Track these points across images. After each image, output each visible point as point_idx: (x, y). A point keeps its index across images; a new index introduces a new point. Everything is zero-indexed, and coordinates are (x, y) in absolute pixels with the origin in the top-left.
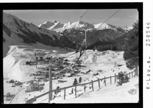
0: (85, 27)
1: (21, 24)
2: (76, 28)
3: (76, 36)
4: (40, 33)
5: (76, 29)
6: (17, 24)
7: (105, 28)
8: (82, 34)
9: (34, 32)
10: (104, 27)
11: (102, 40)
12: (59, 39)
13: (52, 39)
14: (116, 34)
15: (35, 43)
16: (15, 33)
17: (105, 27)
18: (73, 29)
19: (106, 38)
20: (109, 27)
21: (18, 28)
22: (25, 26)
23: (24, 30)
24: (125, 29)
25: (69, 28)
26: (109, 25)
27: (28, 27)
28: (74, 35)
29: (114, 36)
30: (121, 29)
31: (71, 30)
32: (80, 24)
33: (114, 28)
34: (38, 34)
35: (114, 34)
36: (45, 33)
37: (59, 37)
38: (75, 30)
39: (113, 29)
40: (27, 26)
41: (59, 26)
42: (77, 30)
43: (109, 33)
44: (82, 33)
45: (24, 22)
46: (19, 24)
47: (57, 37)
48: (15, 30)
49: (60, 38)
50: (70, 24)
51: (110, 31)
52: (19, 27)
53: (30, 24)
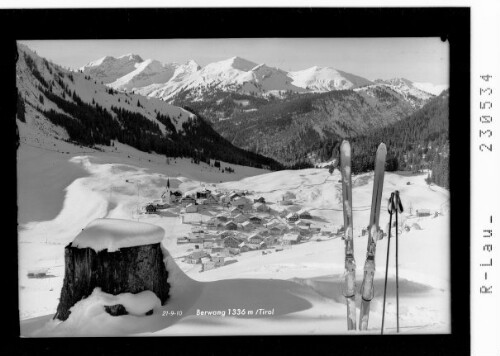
0: (257, 81)
1: (47, 77)
2: (224, 83)
3: (227, 115)
4: (115, 110)
5: (225, 90)
6: (37, 74)
7: (330, 86)
8: (247, 108)
9: (94, 102)
10: (328, 81)
11: (323, 130)
12: (179, 127)
13: (156, 128)
14: (371, 110)
15: (108, 144)
16: (39, 110)
17: (332, 82)
18: (212, 88)
19: (338, 123)
20: (343, 83)
21: (40, 89)
22: (61, 83)
23: (61, 97)
24: (402, 90)
25: (196, 85)
26: (342, 74)
27: (72, 87)
28: (217, 113)
29: (366, 118)
30: (391, 93)
31: (205, 94)
32: (236, 71)
33: (365, 89)
34: (109, 110)
35: (366, 108)
36: (132, 109)
37: (181, 122)
38: (220, 94)
39: (360, 92)
40: (66, 80)
41: (154, 74)
42: (227, 94)
43: (349, 105)
44: (246, 103)
45: (57, 68)
46: (42, 75)
47: (173, 122)
48: (32, 96)
49: (185, 125)
50: (199, 68)
51: (351, 98)
52: (44, 88)
53: (76, 74)
